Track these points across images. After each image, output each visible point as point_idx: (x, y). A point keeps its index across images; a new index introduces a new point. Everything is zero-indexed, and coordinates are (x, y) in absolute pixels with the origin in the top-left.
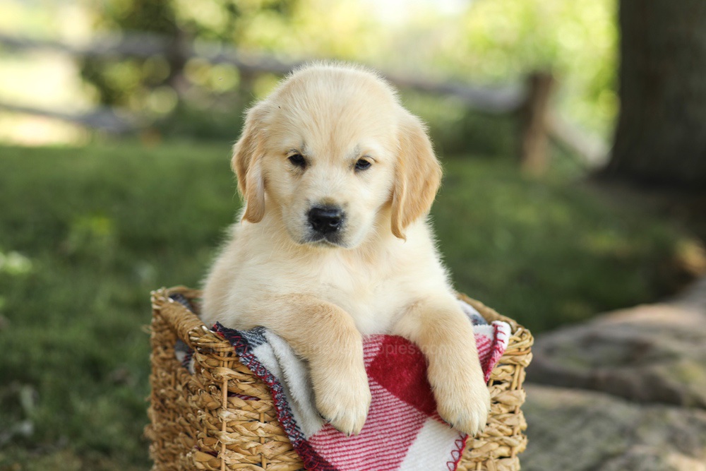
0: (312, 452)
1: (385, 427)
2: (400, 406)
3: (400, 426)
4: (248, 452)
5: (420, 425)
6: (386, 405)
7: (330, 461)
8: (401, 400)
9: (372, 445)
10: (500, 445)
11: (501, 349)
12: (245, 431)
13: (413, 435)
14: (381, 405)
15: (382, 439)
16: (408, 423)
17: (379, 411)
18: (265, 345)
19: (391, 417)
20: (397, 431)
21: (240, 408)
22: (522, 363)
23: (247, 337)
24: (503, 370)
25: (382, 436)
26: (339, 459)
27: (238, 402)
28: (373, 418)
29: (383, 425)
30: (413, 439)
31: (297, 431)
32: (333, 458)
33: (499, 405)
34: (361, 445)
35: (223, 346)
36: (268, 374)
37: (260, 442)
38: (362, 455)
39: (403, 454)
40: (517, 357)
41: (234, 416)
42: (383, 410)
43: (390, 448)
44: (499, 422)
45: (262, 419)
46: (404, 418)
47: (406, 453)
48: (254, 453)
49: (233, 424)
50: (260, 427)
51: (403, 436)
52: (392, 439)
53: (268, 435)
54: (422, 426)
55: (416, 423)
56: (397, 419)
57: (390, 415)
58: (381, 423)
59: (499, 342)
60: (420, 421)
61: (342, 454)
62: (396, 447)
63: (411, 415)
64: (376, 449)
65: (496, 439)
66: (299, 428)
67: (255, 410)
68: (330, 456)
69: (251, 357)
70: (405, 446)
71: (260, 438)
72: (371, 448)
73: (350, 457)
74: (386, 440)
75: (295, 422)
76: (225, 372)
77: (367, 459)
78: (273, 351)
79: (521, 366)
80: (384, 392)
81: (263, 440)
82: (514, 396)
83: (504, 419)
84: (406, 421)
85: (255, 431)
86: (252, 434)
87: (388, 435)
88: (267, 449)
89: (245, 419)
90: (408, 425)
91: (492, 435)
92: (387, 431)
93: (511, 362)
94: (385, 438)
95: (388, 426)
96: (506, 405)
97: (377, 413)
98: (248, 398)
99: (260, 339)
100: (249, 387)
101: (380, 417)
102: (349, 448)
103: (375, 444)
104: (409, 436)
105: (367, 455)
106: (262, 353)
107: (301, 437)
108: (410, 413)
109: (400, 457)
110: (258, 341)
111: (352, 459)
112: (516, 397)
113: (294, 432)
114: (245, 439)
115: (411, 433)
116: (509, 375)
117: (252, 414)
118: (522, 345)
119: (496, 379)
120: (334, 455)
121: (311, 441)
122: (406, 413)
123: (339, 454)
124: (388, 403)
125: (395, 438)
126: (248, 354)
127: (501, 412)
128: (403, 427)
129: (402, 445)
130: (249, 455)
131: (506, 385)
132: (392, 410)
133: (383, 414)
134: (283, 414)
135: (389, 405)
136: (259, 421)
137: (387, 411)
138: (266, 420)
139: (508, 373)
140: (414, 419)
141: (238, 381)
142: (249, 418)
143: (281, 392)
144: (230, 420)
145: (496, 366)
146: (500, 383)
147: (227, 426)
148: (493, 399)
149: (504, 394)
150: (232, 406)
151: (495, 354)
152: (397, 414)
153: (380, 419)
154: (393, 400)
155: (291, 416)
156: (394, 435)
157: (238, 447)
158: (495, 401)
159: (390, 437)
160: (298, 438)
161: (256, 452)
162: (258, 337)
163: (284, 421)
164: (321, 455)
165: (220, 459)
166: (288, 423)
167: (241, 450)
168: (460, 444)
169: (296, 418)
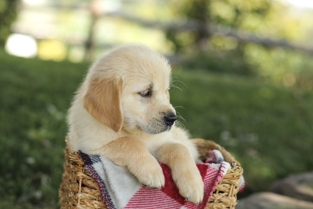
2: (167, 198)
6: (160, 197)
8: (168, 195)
11: (222, 175)
12: (88, 204)
14: (158, 197)
17: (156, 200)
18: (99, 163)
21: (87, 193)
22: (234, 183)
23: (91, 158)
24: (224, 186)
27: (86, 189)
28: (153, 204)
33: (221, 203)
35: (80, 161)
36: (98, 178)
40: (232, 180)
41: (84, 197)
42: (158, 200)
45: (97, 199)
49: (83, 200)
50: (95, 203)
53: (99, 207)
56: (166, 205)
57: (162, 202)
59: (221, 172)
66: (114, 206)
67: (94, 194)
69: (91, 168)
71: (96, 208)
75: (112, 203)
76: (81, 174)
78: (103, 166)
79: (234, 185)
82: (229, 199)
85: (93, 205)
86: (92, 206)
89: (89, 198)
93: (228, 182)
96: (225, 204)
98: (92, 188)
99: (97, 160)
100: (92, 183)
101: (157, 203)
106: (97, 166)
108: (173, 203)
110: (96, 160)
112: (230, 200)
113: (111, 207)
114: (88, 208)
116: (227, 189)
117: (92, 196)
118: (234, 174)
119: (220, 190)
122: (171, 202)
124: (161, 196)
126: (90, 166)
127: (222, 207)
131: (226, 194)
132: (163, 200)
133: (159, 202)
134: (106, 198)
135: (162, 197)
136: (96, 200)
137: (161, 201)
138: (99, 200)
139: (227, 187)
140: (175, 206)
141: (87, 179)
142: (91, 198)
143: (104, 187)
144: (82, 198)
145: (220, 183)
146: (222, 192)
147: (80, 201)
148: (218, 200)
149: (224, 198)
150: (83, 191)
151: (219, 178)
152: (165, 202)
153: (157, 204)
154: (163, 195)
155: (110, 200)
158: (220, 201)
162: (97, 158)
163: (106, 202)
166: (108, 203)
169: (112, 201)
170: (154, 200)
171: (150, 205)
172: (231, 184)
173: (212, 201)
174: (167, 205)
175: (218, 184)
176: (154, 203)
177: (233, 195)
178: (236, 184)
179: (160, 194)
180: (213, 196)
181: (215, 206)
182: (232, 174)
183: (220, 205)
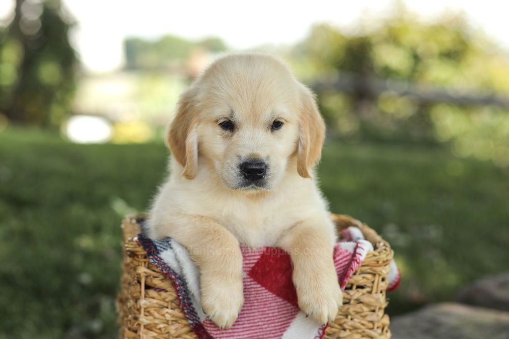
0: (205, 332)
1: (264, 316)
2: (277, 301)
3: (276, 316)
4: (158, 331)
5: (293, 316)
6: (265, 300)
8: (277, 296)
9: (254, 330)
10: (363, 336)
11: (358, 261)
12: (156, 315)
13: (287, 323)
14: (262, 299)
15: (262, 325)
16: (283, 314)
17: (259, 304)
18: (170, 250)
19: (269, 309)
20: (274, 320)
21: (153, 298)
22: (380, 273)
23: (157, 244)
24: (364, 278)
25: (262, 323)
27: (152, 293)
28: (255, 309)
29: (263, 314)
30: (287, 327)
31: (194, 316)
33: (361, 305)
34: (245, 329)
35: (141, 251)
36: (172, 272)
37: (168, 324)
40: (375, 268)
41: (148, 304)
42: (262, 303)
43: (268, 332)
44: (362, 318)
45: (170, 307)
46: (280, 310)
47: (281, 337)
48: (163, 332)
49: (149, 309)
50: (167, 313)
51: (279, 324)
52: (270, 325)
53: (173, 319)
54: (295, 317)
55: (290, 314)
56: (274, 311)
57: (269, 307)
58: (261, 313)
59: (357, 255)
60: (293, 313)
61: (228, 335)
62: (273, 332)
63: (286, 309)
64: (257, 333)
65: (360, 331)
66: (196, 313)
67: (164, 300)
70: (281, 332)
71: (168, 321)
72: (253, 332)
74: (266, 326)
75: (194, 309)
76: (142, 270)
78: (176, 255)
79: (380, 275)
80: (263, 290)
81: (170, 323)
82: (373, 298)
83: (366, 316)
84: (282, 313)
85: (163, 315)
86: (162, 317)
87: (267, 323)
88: (172, 329)
89: (157, 306)
90: (283, 316)
91: (355, 328)
92: (266, 319)
93: (369, 271)
94: (264, 324)
95: (267, 316)
97: (258, 306)
98: (160, 290)
99: (166, 246)
100: (160, 282)
101: (260, 308)
102: (234, 331)
103: (256, 329)
104: (284, 324)
105: (250, 337)
106: (167, 256)
107: (197, 321)
108: (285, 307)
112: (376, 299)
113: (192, 316)
114: (157, 321)
115: (285, 322)
116: (370, 281)
117: (162, 303)
118: (379, 259)
119: (358, 284)
120: (221, 335)
121: (205, 324)
122: (281, 306)
125: (273, 325)
126: (156, 257)
127: (363, 310)
128: (279, 317)
129: (278, 331)
130: (160, 334)
131: (368, 289)
132: (270, 303)
133: (263, 306)
134: (184, 302)
135: (268, 299)
136: (167, 308)
137: (266, 304)
138: (173, 307)
139: (368, 279)
140: (288, 312)
141: (152, 277)
142: (160, 305)
143: (182, 285)
144: (146, 307)
145: (358, 274)
146: (362, 287)
147: (145, 311)
148: (356, 300)
149: (365, 296)
150: (147, 296)
151: (353, 264)
152: (274, 306)
153: (261, 310)
154: (270, 296)
155: (190, 304)
156: (272, 323)
157: (152, 327)
158: (359, 302)
159: (268, 324)
160: (195, 321)
161: (165, 331)
162: (166, 244)
163: (185, 308)
164: (212, 335)
165: (139, 335)
166: (187, 309)
167: (154, 329)
168: (321, 332)
169: (194, 306)
170: (256, 304)
171: (250, 311)
172: (374, 275)
173: (347, 301)
174: (277, 311)
175: (355, 274)
176: (256, 307)
177: (379, 291)
178: (383, 273)
179: (266, 296)
180: (348, 294)
181: (352, 309)
182: (375, 258)
183: (358, 307)
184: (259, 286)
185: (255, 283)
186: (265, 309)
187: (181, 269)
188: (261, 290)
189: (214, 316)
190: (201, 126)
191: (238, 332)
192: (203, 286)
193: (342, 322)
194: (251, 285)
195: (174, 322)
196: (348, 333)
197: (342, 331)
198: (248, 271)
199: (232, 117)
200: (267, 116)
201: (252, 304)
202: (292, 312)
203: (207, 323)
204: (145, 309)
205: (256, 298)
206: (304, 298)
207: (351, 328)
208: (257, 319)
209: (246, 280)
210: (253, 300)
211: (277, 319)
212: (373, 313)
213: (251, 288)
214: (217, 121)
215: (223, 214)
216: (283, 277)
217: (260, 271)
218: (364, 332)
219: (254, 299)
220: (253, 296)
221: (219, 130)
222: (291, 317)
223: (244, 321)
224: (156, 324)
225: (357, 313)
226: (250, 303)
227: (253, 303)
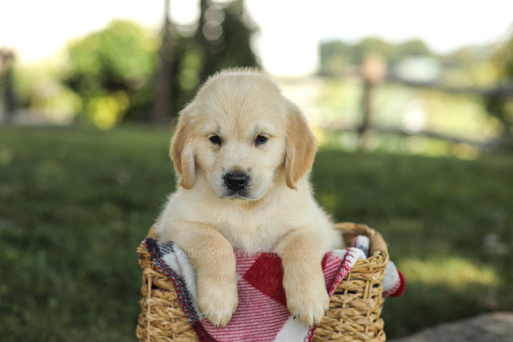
0: (203, 330)
1: (259, 317)
2: (271, 303)
3: (270, 317)
4: (163, 328)
5: (286, 318)
6: (260, 301)
7: (215, 337)
9: (249, 329)
10: (355, 339)
11: (347, 267)
13: (280, 324)
14: (257, 301)
15: (257, 325)
16: (276, 315)
17: (254, 305)
18: (172, 254)
19: (264, 310)
20: (268, 320)
21: (158, 297)
22: (370, 279)
23: (161, 248)
24: (354, 283)
25: (257, 323)
26: (221, 337)
27: (158, 292)
28: (250, 310)
29: (258, 315)
30: (281, 327)
31: (194, 314)
32: (217, 335)
33: (353, 309)
34: (241, 328)
35: (147, 253)
36: (172, 273)
37: (171, 322)
38: (241, 335)
39: (272, 337)
40: (366, 275)
41: (154, 302)
42: (257, 305)
43: (263, 332)
44: (353, 321)
45: (172, 305)
46: (274, 311)
47: (275, 337)
48: (166, 328)
49: (155, 308)
50: (170, 311)
51: (273, 324)
52: (265, 326)
53: (176, 317)
54: (288, 319)
55: (283, 316)
56: (269, 312)
57: (263, 308)
58: (256, 314)
59: (346, 262)
61: (224, 333)
62: (267, 331)
63: (279, 310)
64: (252, 332)
65: (351, 333)
66: (196, 313)
67: (167, 299)
68: (215, 334)
69: (161, 262)
70: (275, 332)
71: (171, 319)
72: (249, 331)
73: (231, 336)
74: (261, 326)
75: (193, 308)
76: (149, 271)
77: (244, 339)
78: (176, 258)
79: (370, 281)
81: (173, 320)
82: (364, 302)
83: (357, 319)
84: (275, 314)
85: (167, 313)
86: (165, 315)
88: (174, 326)
89: (162, 304)
90: (277, 317)
91: (347, 331)
92: (261, 320)
93: (360, 277)
94: (259, 325)
95: (261, 316)
96: (360, 309)
97: (253, 307)
98: (164, 290)
99: (169, 250)
100: (164, 282)
101: (255, 309)
102: (230, 329)
103: (252, 329)
104: (278, 325)
105: (246, 336)
106: (169, 259)
107: (196, 319)
108: (279, 309)
109: (271, 339)
110: (167, 251)
111: (232, 338)
112: (366, 304)
113: (192, 315)
114: (161, 319)
115: (279, 323)
116: (361, 287)
117: (166, 302)
118: (369, 266)
119: (349, 289)
120: (218, 333)
121: (203, 323)
122: (275, 308)
123: (221, 333)
125: (267, 325)
126: (159, 260)
127: (354, 313)
128: (274, 318)
129: (272, 331)
130: (164, 330)
131: (360, 294)
132: (264, 305)
133: (258, 308)
134: (184, 302)
135: (262, 301)
136: (170, 306)
137: (261, 306)
138: (176, 306)
139: (359, 285)
140: (282, 313)
141: (157, 278)
142: (164, 304)
143: (182, 286)
144: (152, 305)
145: (348, 279)
146: (354, 292)
147: (151, 309)
148: (348, 304)
149: (357, 301)
150: (154, 295)
151: (342, 270)
152: (268, 308)
153: (256, 311)
154: (264, 298)
155: (190, 304)
156: (266, 324)
157: (157, 324)
158: (350, 305)
159: (263, 324)
160: (194, 320)
161: (168, 327)
162: (169, 248)
163: (185, 307)
164: (209, 333)
165: (146, 331)
166: (187, 308)
167: (158, 326)
168: (310, 333)
169: (194, 305)
170: (252, 305)
171: (246, 312)
173: (340, 305)
174: (271, 312)
175: (345, 280)
176: (251, 308)
177: (370, 297)
178: (373, 279)
179: (260, 298)
180: (340, 298)
181: (343, 312)
182: (365, 265)
183: (350, 311)
184: (253, 288)
185: (250, 285)
186: (260, 310)
187: (181, 270)
188: (256, 293)
189: (208, 315)
190: (195, 140)
191: (234, 331)
192: (199, 287)
193: (335, 324)
194: (246, 287)
195: (177, 320)
196: (340, 335)
197: (335, 333)
198: (243, 274)
199: (218, 132)
200: (250, 131)
201: (248, 306)
202: (285, 314)
203: (204, 322)
204: (151, 307)
205: (252, 300)
206: (291, 301)
207: (343, 330)
208: (252, 319)
209: (241, 283)
210: (248, 302)
211: (271, 320)
212: (364, 317)
213: (246, 290)
214: (207, 136)
215: (218, 221)
216: (276, 281)
217: (254, 274)
218: (355, 334)
219: (249, 300)
220: (248, 297)
221: (209, 144)
222: (284, 318)
223: (240, 321)
224: (161, 321)
225: (349, 316)
226: (246, 304)
227: (249, 304)
